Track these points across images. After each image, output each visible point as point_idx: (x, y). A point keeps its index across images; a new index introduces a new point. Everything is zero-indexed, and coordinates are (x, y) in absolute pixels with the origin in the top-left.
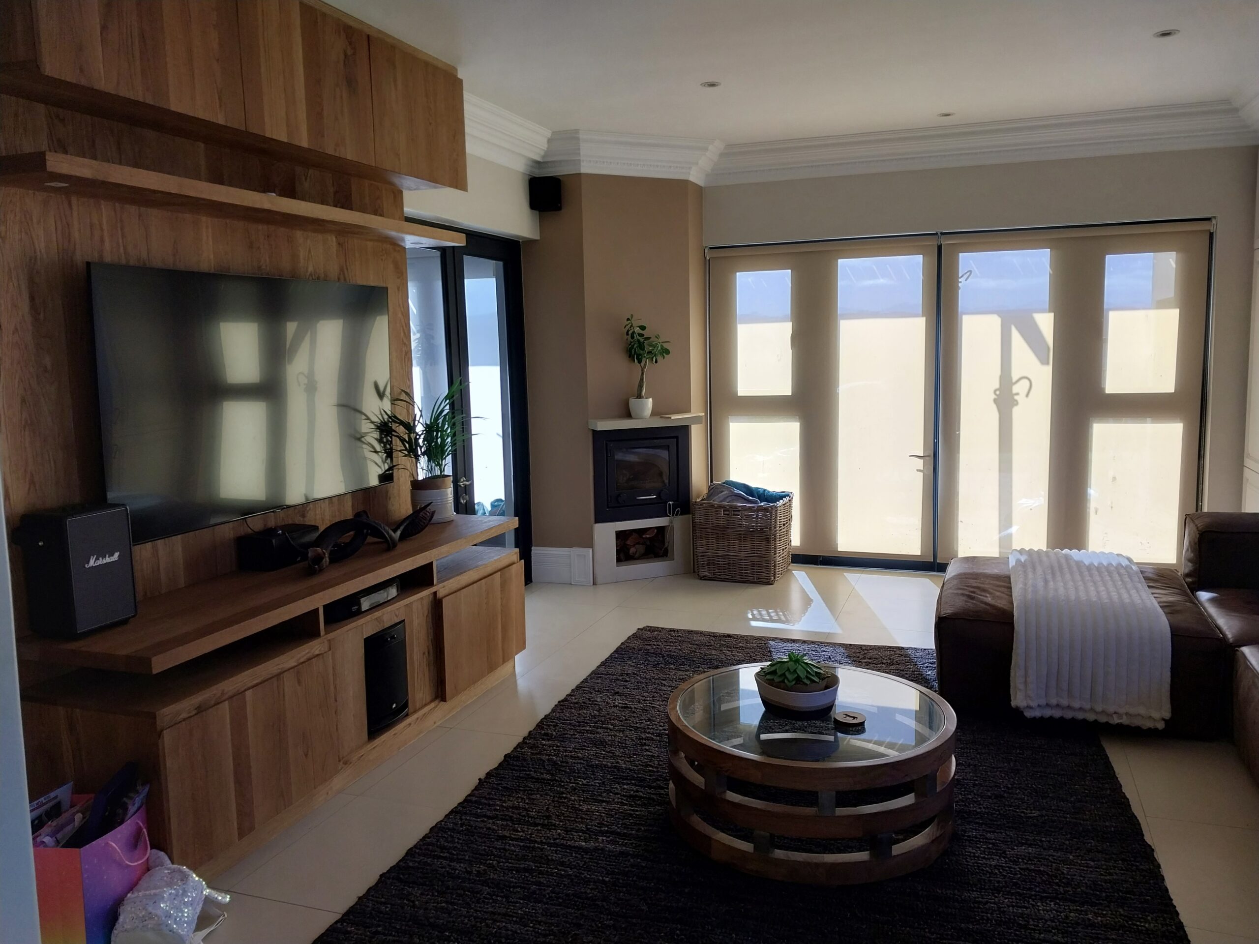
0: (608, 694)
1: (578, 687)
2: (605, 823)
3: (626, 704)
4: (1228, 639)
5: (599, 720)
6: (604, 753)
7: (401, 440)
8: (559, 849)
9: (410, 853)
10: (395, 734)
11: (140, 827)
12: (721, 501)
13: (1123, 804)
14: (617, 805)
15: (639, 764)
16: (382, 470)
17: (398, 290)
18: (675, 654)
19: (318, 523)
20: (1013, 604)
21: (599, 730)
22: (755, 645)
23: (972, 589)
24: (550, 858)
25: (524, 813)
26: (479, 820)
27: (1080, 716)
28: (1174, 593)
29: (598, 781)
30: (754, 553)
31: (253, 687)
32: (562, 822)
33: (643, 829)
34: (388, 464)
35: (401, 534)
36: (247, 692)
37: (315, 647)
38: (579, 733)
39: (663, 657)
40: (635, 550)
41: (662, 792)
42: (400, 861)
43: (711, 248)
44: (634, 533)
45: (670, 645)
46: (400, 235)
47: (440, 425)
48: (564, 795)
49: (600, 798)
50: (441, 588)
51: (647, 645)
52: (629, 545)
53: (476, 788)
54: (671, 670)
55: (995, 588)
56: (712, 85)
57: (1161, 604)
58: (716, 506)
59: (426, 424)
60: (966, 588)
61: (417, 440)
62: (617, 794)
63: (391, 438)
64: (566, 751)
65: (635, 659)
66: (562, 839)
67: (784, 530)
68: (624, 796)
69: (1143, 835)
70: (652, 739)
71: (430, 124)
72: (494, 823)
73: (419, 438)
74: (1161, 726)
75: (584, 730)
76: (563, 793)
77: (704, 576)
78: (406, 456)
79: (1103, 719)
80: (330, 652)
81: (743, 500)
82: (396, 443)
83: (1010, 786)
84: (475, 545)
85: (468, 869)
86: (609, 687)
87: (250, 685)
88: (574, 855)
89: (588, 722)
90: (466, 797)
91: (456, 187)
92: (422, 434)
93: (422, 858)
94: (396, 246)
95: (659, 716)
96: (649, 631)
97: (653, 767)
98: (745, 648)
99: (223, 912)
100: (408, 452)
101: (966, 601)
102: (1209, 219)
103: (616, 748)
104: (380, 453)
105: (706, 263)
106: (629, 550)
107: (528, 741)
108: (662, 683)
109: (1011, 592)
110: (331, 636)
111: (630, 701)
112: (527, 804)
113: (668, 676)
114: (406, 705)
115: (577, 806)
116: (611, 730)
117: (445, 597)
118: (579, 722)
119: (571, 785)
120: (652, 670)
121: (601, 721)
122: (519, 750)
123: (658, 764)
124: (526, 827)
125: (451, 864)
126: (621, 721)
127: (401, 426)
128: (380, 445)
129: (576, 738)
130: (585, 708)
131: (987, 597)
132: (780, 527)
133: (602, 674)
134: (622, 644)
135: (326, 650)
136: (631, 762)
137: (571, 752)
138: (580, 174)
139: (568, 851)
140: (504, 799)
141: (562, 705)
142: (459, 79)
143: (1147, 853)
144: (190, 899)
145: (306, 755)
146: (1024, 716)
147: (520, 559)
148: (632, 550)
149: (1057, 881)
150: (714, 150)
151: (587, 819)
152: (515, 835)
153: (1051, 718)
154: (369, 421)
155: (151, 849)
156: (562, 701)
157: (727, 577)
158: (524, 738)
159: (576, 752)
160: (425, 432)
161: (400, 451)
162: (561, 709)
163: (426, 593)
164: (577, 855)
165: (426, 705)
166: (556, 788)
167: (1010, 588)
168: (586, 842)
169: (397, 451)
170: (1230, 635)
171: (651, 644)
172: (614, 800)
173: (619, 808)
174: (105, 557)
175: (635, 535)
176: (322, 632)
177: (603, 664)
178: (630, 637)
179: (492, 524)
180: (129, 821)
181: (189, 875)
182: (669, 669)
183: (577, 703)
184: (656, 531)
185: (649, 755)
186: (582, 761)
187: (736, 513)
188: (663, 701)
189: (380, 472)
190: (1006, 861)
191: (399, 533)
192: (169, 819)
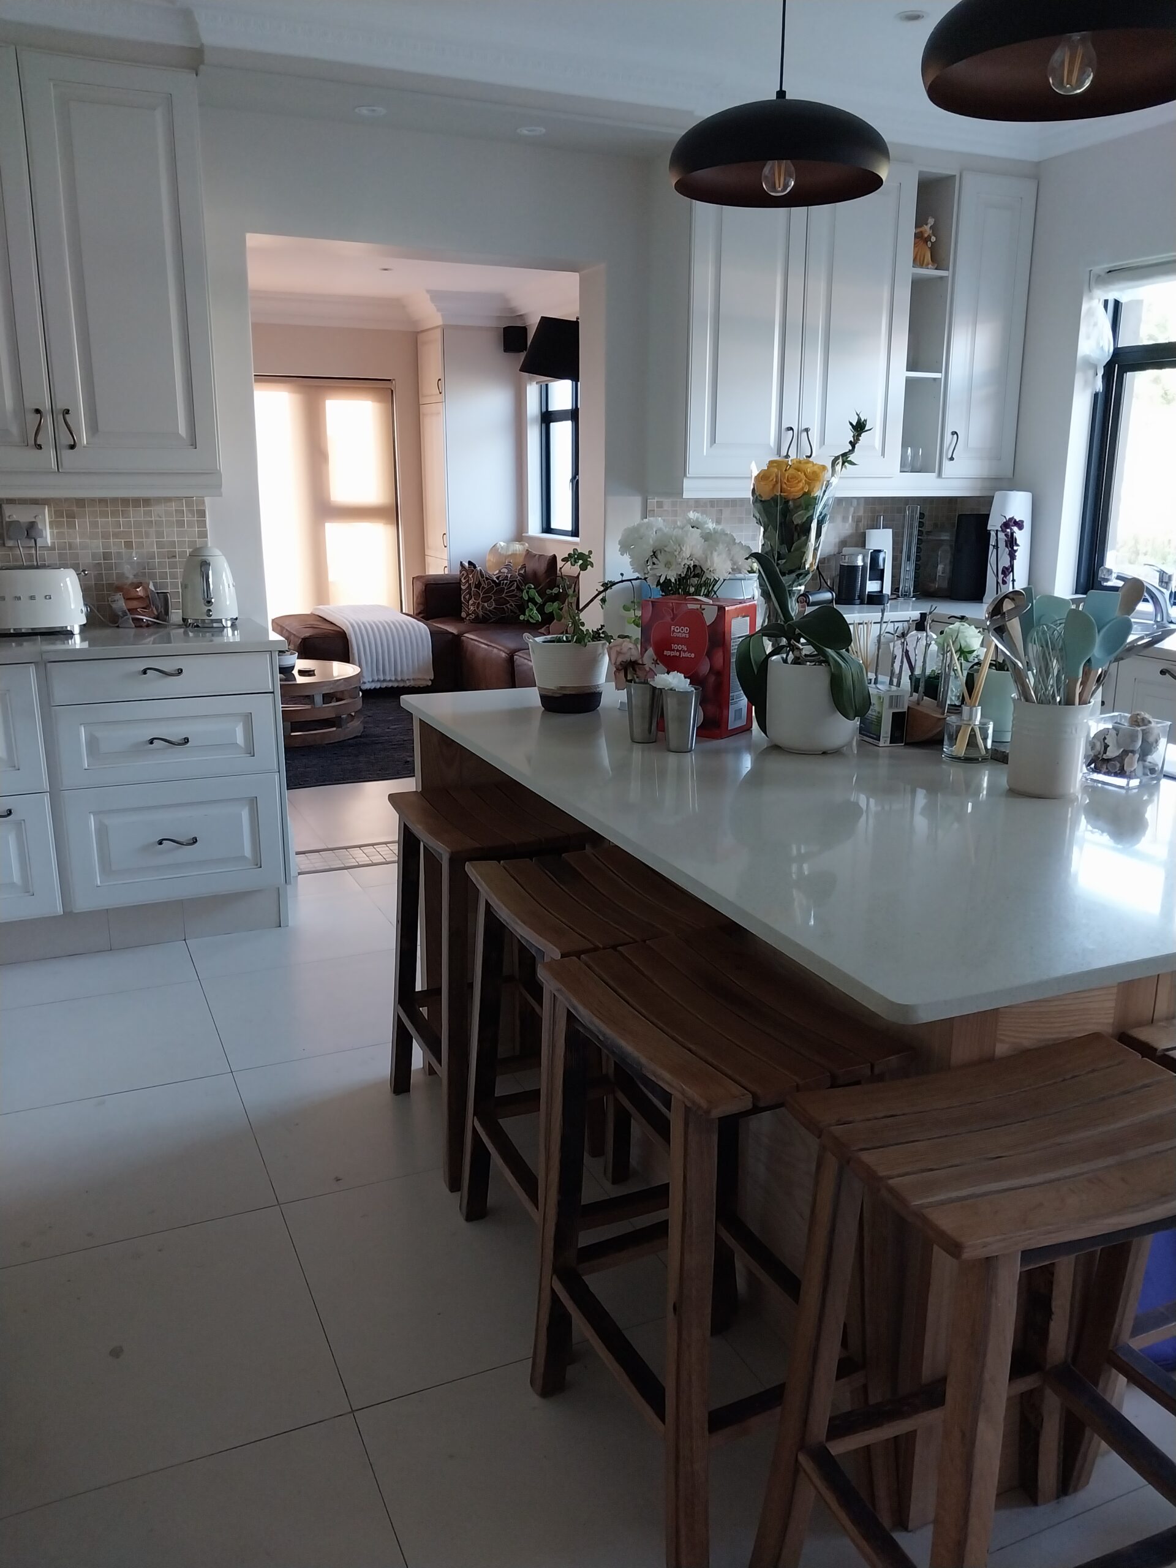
4: (455, 634)
27: (390, 685)
74: (430, 683)
102: (390, 380)
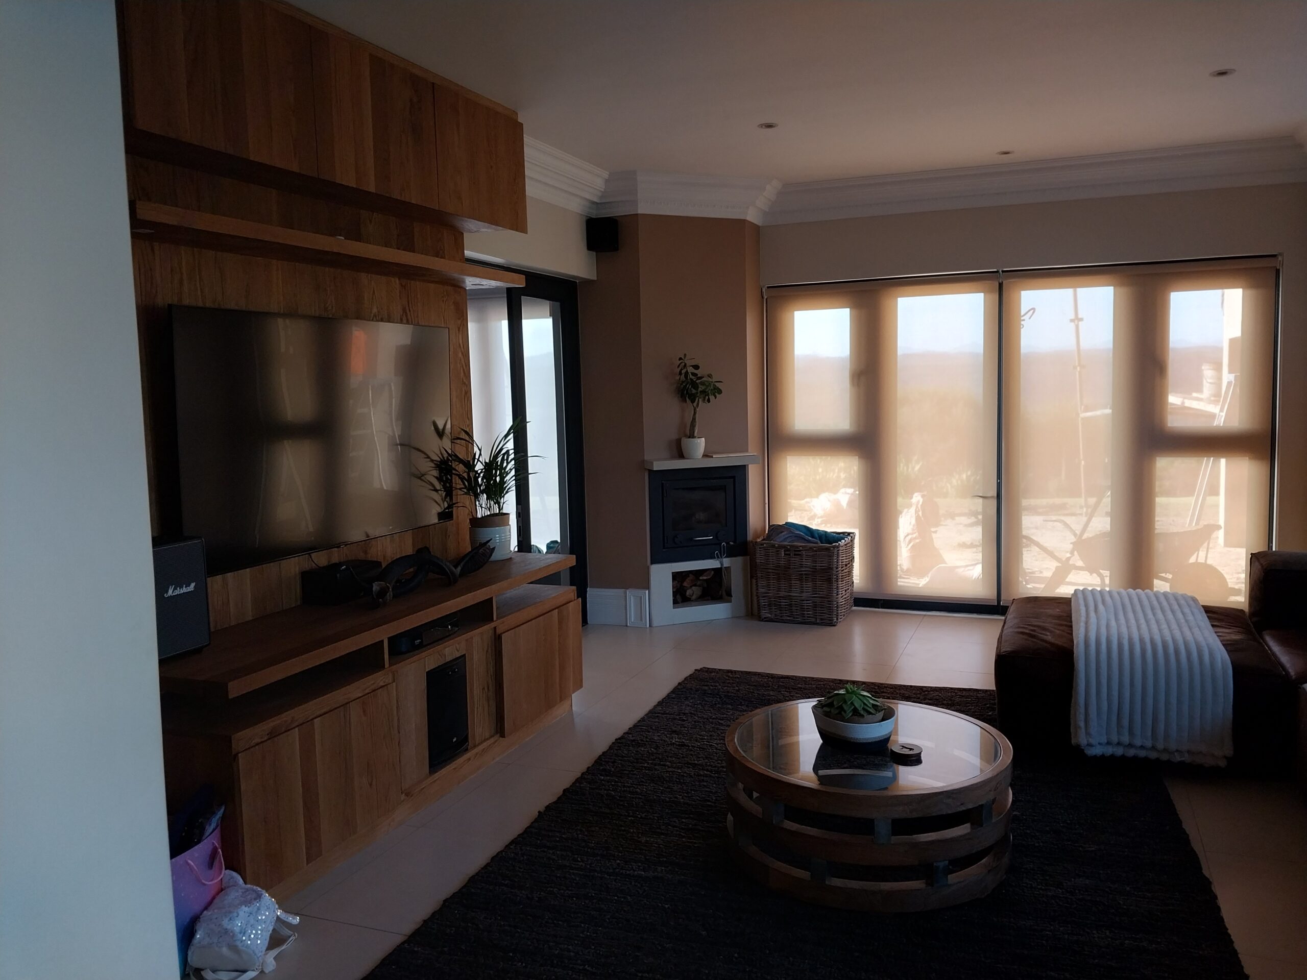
0: (666, 732)
1: (635, 726)
2: (664, 854)
3: (684, 742)
4: (1292, 676)
5: (656, 758)
6: (661, 788)
7: (460, 478)
8: (619, 878)
9: (472, 880)
10: (455, 769)
11: (216, 846)
12: (781, 542)
13: (1184, 839)
14: (676, 837)
15: (697, 799)
16: (441, 508)
17: (459, 330)
18: (733, 694)
19: (380, 559)
20: (1073, 642)
21: (656, 767)
22: (814, 686)
23: (1032, 628)
24: (609, 886)
25: (583, 844)
26: (539, 850)
27: (1142, 754)
28: (1238, 632)
29: (655, 815)
30: (816, 594)
31: (321, 716)
32: (621, 853)
33: (701, 860)
34: (447, 502)
35: (461, 570)
36: (315, 720)
37: (378, 679)
38: (637, 769)
39: (720, 697)
40: (692, 592)
41: (720, 825)
42: (463, 888)
43: (768, 287)
44: (690, 575)
45: (728, 686)
46: (462, 277)
47: (499, 464)
48: (623, 828)
49: (658, 830)
50: (500, 624)
51: (703, 685)
52: (685, 586)
53: (536, 821)
54: (729, 711)
55: (1056, 627)
56: (770, 126)
57: (1224, 643)
58: (776, 545)
59: (485, 462)
60: (1026, 626)
61: (476, 479)
62: (676, 827)
63: (451, 477)
64: (624, 786)
65: (692, 699)
66: (622, 869)
67: (846, 571)
68: (683, 829)
69: (1201, 869)
70: (711, 776)
71: (491, 167)
72: (553, 853)
73: (479, 477)
74: (1223, 763)
75: (642, 766)
76: (622, 826)
77: (765, 618)
78: (466, 493)
79: (1165, 757)
80: (394, 684)
81: (803, 541)
82: (456, 481)
83: (1069, 822)
84: (531, 583)
85: (529, 896)
86: (666, 726)
87: (319, 713)
88: (633, 883)
89: (646, 759)
90: (526, 829)
91: (517, 230)
92: (481, 472)
93: (483, 885)
94: (457, 286)
95: (716, 753)
96: (706, 672)
97: (711, 802)
98: (804, 689)
99: (294, 932)
100: (467, 490)
101: (1026, 640)
102: (1274, 256)
103: (674, 784)
104: (439, 492)
105: (763, 302)
106: (686, 592)
107: (586, 777)
108: (719, 723)
109: (1072, 631)
110: (394, 667)
111: (687, 740)
112: (586, 836)
113: (725, 716)
114: (466, 739)
115: (636, 838)
116: (669, 767)
117: (504, 633)
118: (637, 759)
119: (630, 818)
120: (710, 710)
121: (659, 758)
122: (577, 785)
123: (716, 800)
124: (585, 857)
125: (512, 891)
126: (679, 759)
127: (461, 464)
128: (440, 483)
129: (634, 774)
130: (642, 746)
131: (1047, 635)
132: (842, 567)
133: (659, 713)
134: (679, 684)
135: (390, 681)
136: (688, 797)
137: (629, 787)
138: (637, 215)
139: (627, 880)
140: (563, 831)
141: (620, 743)
142: (520, 123)
143: (1205, 885)
144: (264, 917)
145: (371, 785)
146: (1085, 753)
147: (578, 598)
148: (689, 592)
149: (1114, 911)
150: (771, 191)
151: (646, 850)
152: (574, 864)
153: (1112, 756)
154: (429, 460)
155: (226, 869)
156: (619, 739)
157: (789, 618)
158: (583, 774)
159: (634, 787)
160: (484, 470)
161: (460, 489)
162: (618, 746)
163: (487, 628)
164: (636, 884)
165: (485, 740)
166: (614, 821)
167: (1071, 627)
168: (644, 872)
169: (457, 489)
170: (1292, 673)
171: (708, 685)
172: (672, 832)
173: (678, 840)
174: (182, 587)
175: (691, 577)
176: (387, 665)
177: (660, 703)
178: (687, 677)
179: (549, 562)
180: (205, 841)
181: (262, 894)
182: (727, 709)
183: (634, 741)
184: (713, 572)
185: (706, 791)
186: (640, 796)
187: (797, 553)
188: (720, 739)
189: (440, 510)
190: (1063, 892)
191: (459, 569)
192: (243, 841)
